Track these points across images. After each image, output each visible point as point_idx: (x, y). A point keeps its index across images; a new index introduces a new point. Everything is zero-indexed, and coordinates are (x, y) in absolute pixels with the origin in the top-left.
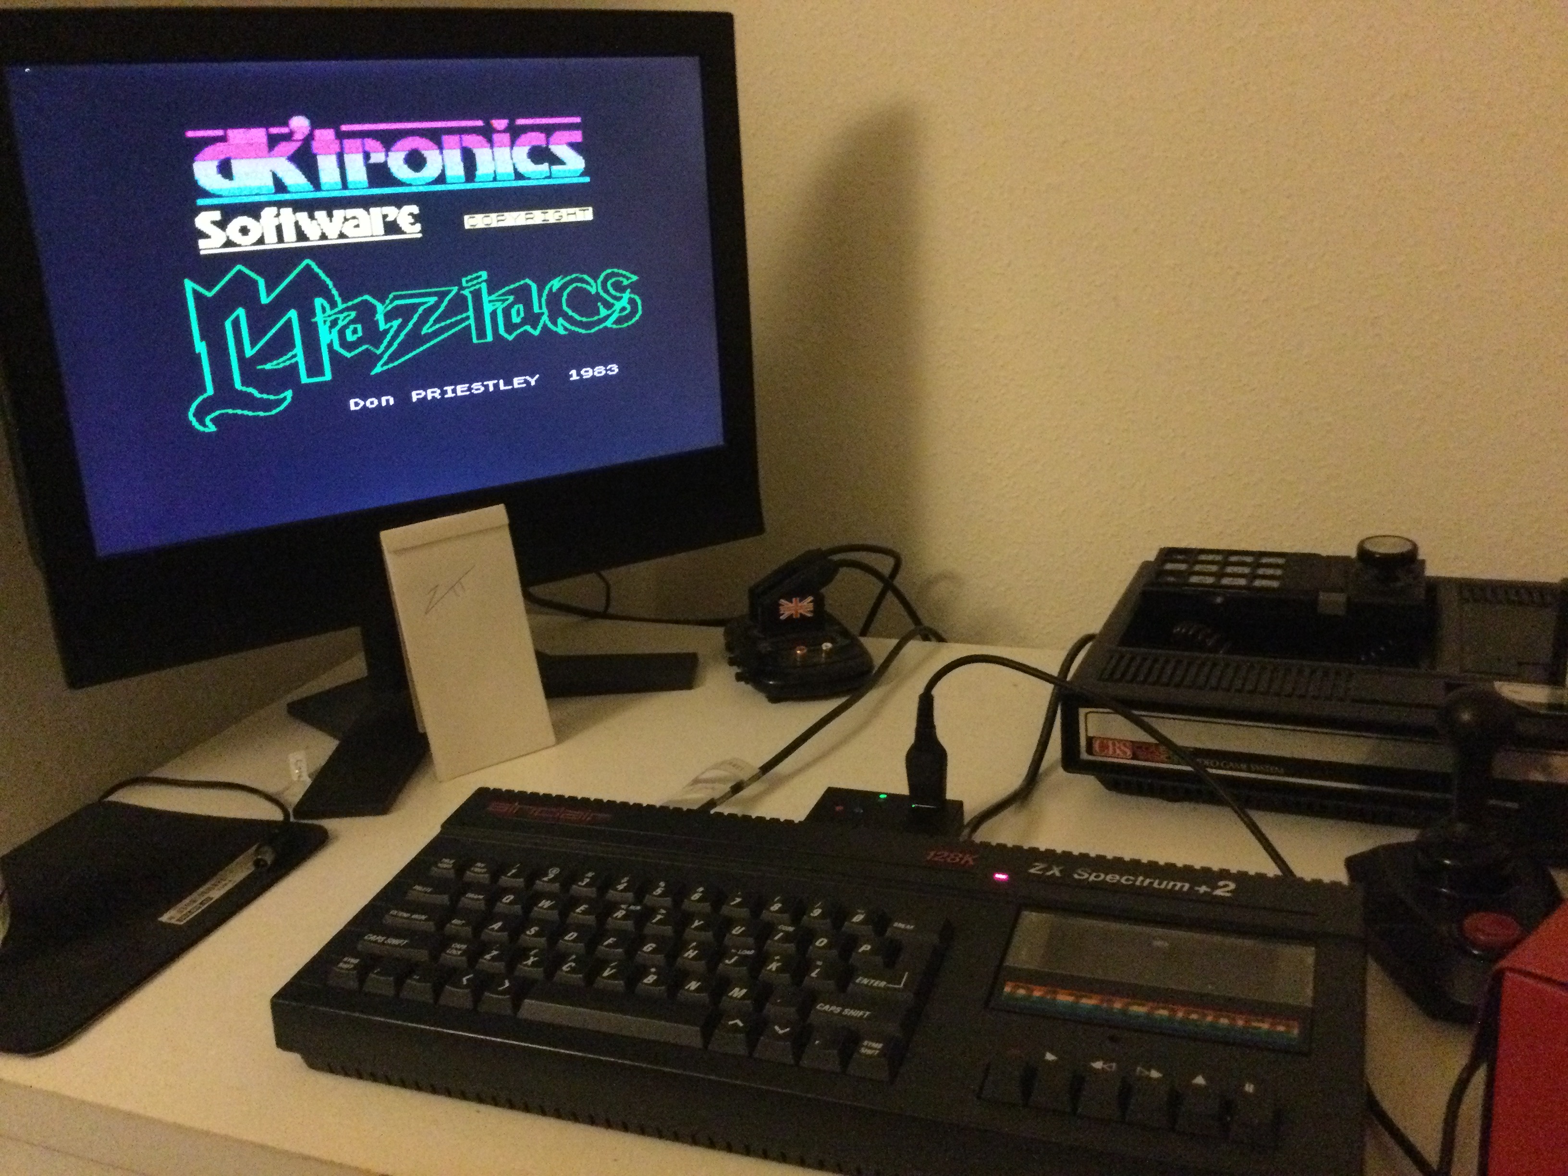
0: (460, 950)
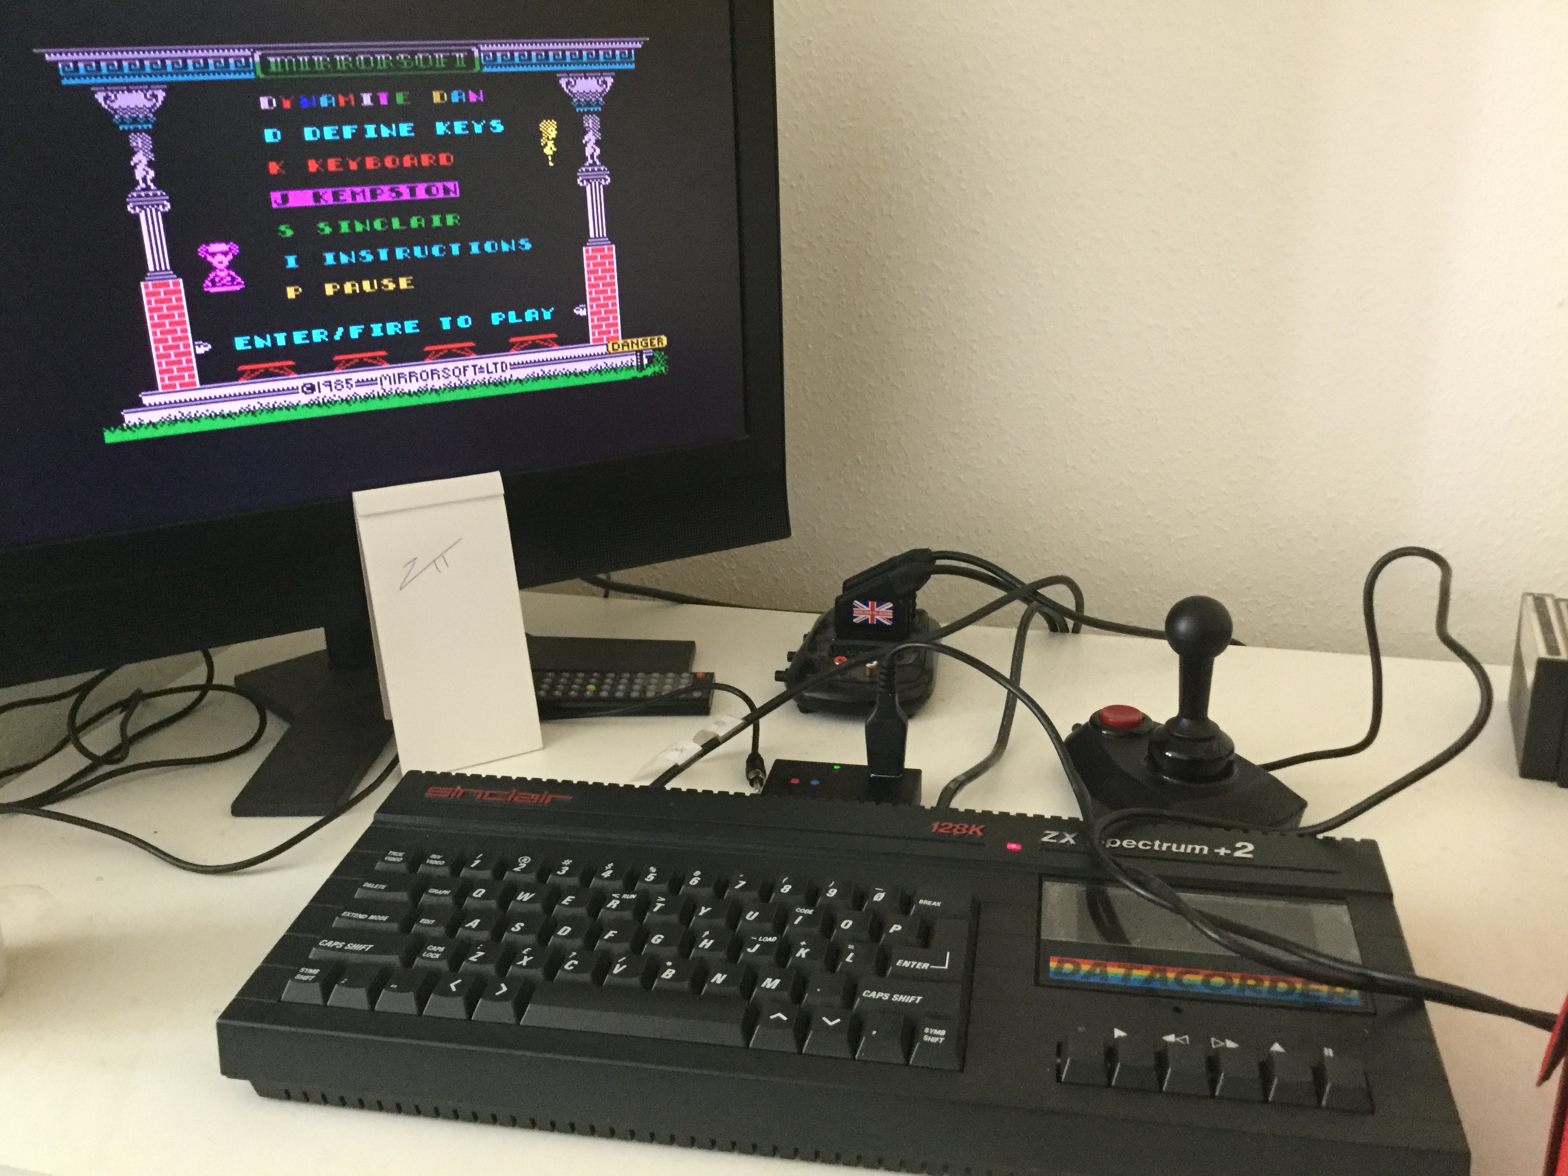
0: (437, 952)
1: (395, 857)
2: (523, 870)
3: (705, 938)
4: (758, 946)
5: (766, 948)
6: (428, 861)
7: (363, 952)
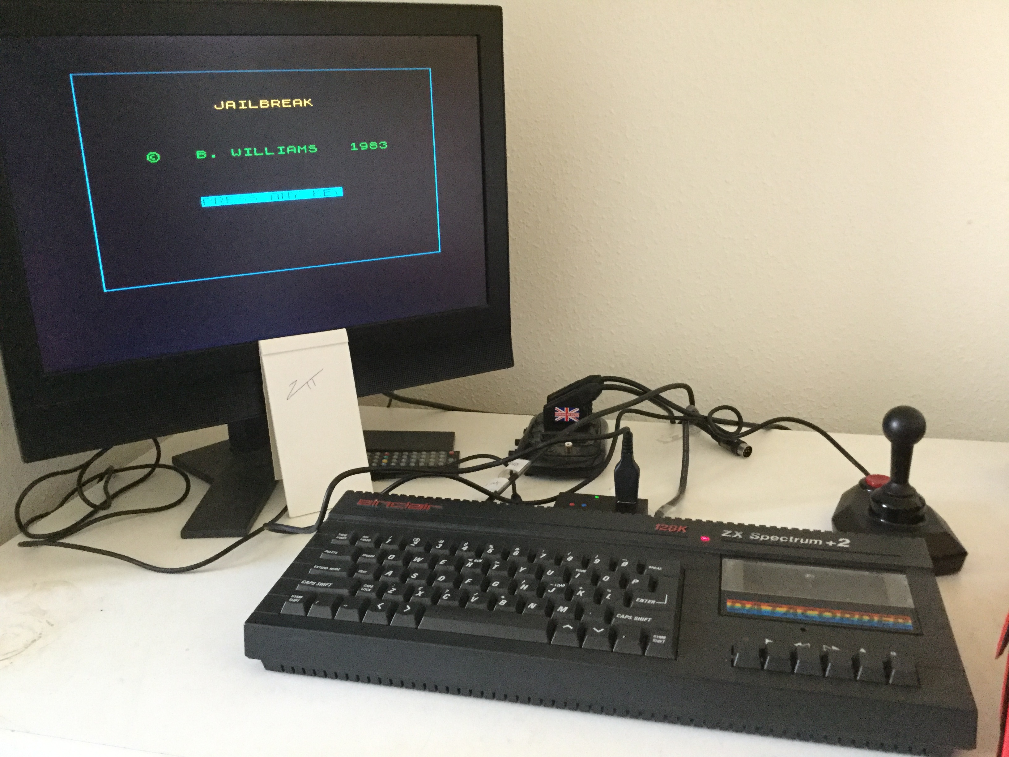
0: (369, 588)
1: (343, 537)
2: (416, 545)
3: (523, 584)
4: (554, 589)
5: (559, 590)
6: (361, 539)
7: (327, 587)
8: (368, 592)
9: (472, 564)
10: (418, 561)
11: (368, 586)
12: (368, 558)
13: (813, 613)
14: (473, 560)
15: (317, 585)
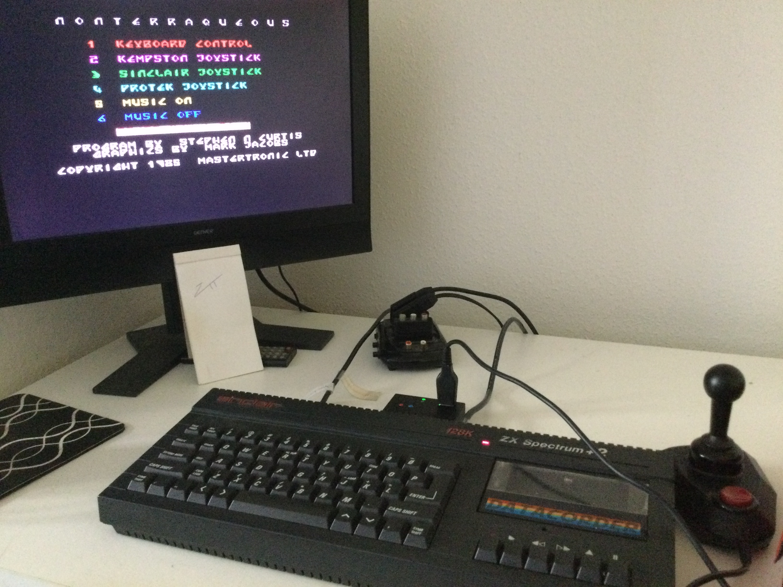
0: (200, 473)
1: (195, 427)
2: (250, 438)
3: (323, 476)
4: (346, 481)
5: (350, 482)
6: (208, 430)
7: (168, 470)
8: (197, 476)
9: (288, 456)
10: (246, 451)
11: (199, 471)
12: (208, 447)
13: (557, 515)
14: (290, 453)
15: (160, 468)
